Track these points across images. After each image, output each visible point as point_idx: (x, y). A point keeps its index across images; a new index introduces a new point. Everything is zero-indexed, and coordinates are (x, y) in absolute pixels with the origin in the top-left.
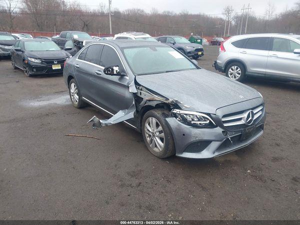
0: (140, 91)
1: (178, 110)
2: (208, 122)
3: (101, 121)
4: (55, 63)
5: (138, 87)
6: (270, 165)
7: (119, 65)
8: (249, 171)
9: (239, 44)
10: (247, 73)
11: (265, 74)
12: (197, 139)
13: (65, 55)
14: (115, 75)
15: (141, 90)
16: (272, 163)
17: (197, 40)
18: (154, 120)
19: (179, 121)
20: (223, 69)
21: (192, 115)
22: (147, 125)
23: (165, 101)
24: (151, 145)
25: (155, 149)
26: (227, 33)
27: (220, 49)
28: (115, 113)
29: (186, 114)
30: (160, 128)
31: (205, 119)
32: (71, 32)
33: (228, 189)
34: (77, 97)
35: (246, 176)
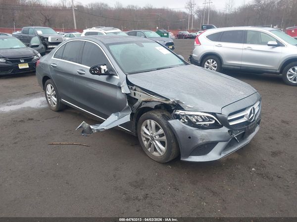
0: (133, 92)
1: (180, 111)
2: (214, 122)
3: (92, 127)
4: (21, 61)
5: (130, 87)
6: (271, 161)
7: (106, 63)
8: (253, 169)
9: (214, 38)
10: (223, 66)
11: (241, 66)
12: (204, 141)
13: (32, 52)
14: (103, 74)
15: (135, 90)
16: (273, 158)
17: (163, 34)
18: (153, 123)
19: (183, 123)
20: (199, 62)
21: (196, 115)
22: (144, 128)
23: (165, 102)
24: (149, 149)
25: (155, 154)
26: (190, 26)
27: (195, 42)
28: (106, 117)
29: (190, 115)
30: (161, 131)
31: (210, 119)
32: (33, 27)
33: (238, 191)
34: (54, 99)
35: (253, 175)
